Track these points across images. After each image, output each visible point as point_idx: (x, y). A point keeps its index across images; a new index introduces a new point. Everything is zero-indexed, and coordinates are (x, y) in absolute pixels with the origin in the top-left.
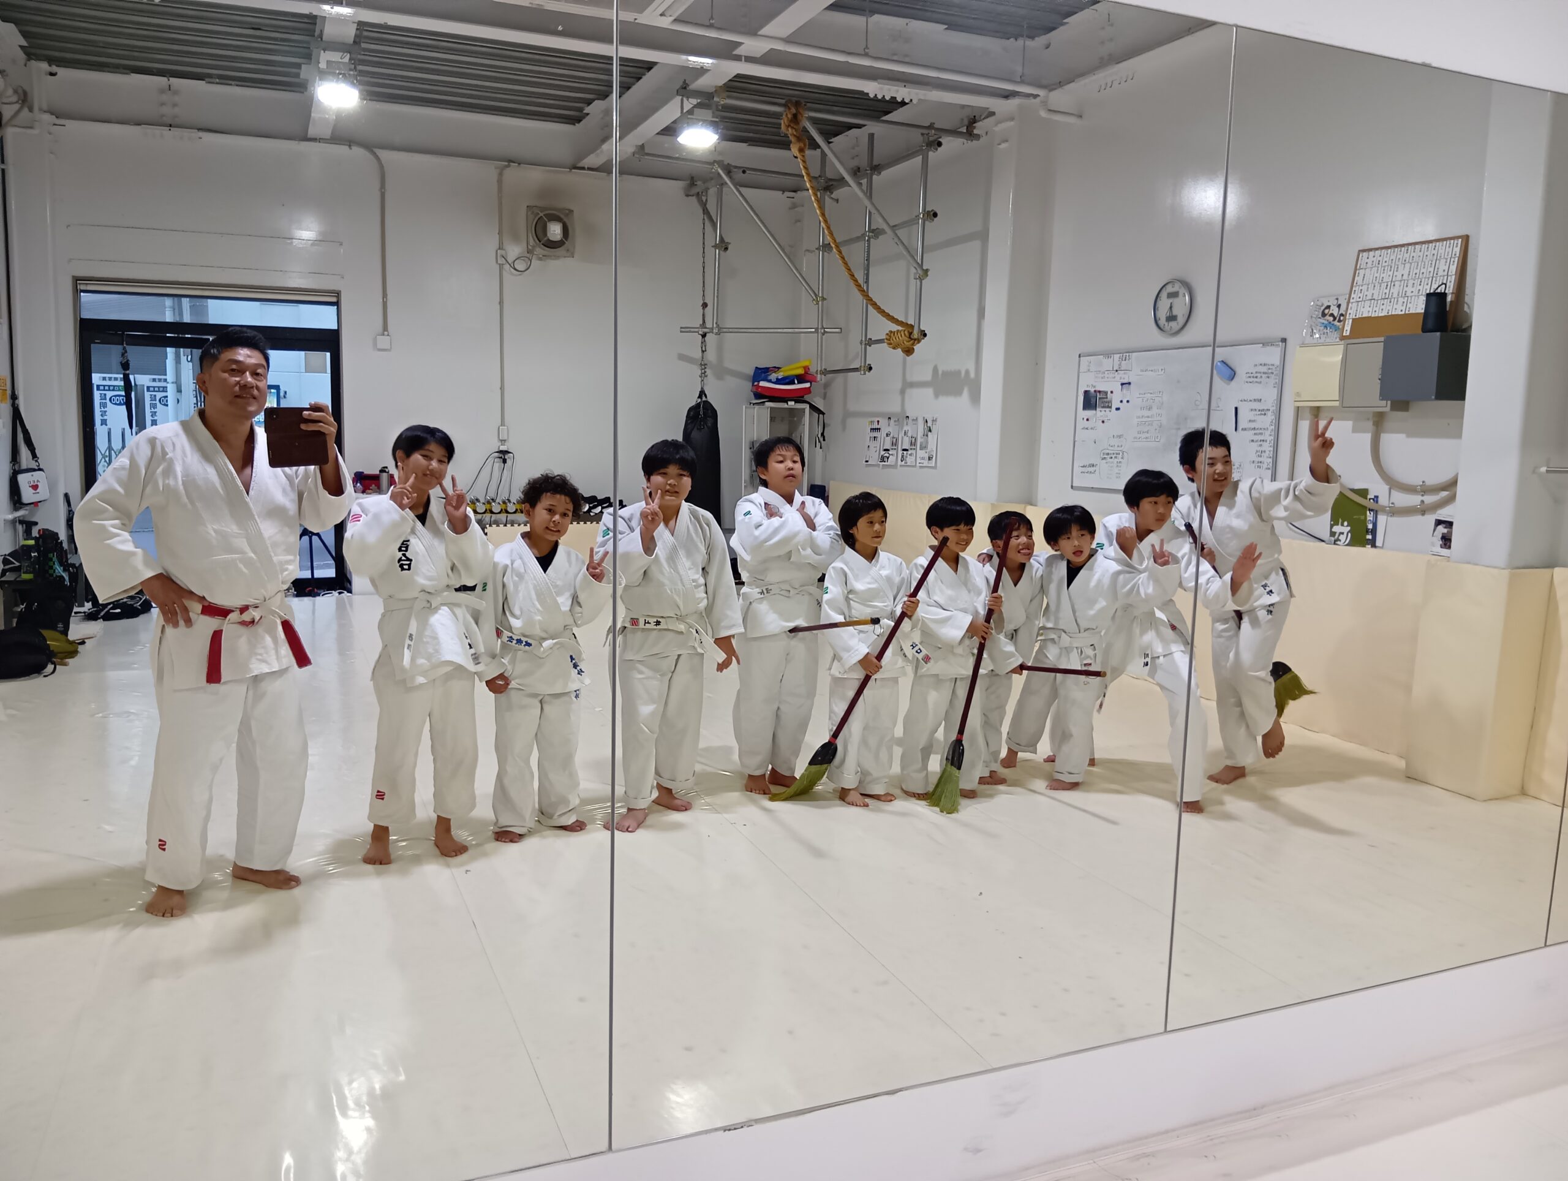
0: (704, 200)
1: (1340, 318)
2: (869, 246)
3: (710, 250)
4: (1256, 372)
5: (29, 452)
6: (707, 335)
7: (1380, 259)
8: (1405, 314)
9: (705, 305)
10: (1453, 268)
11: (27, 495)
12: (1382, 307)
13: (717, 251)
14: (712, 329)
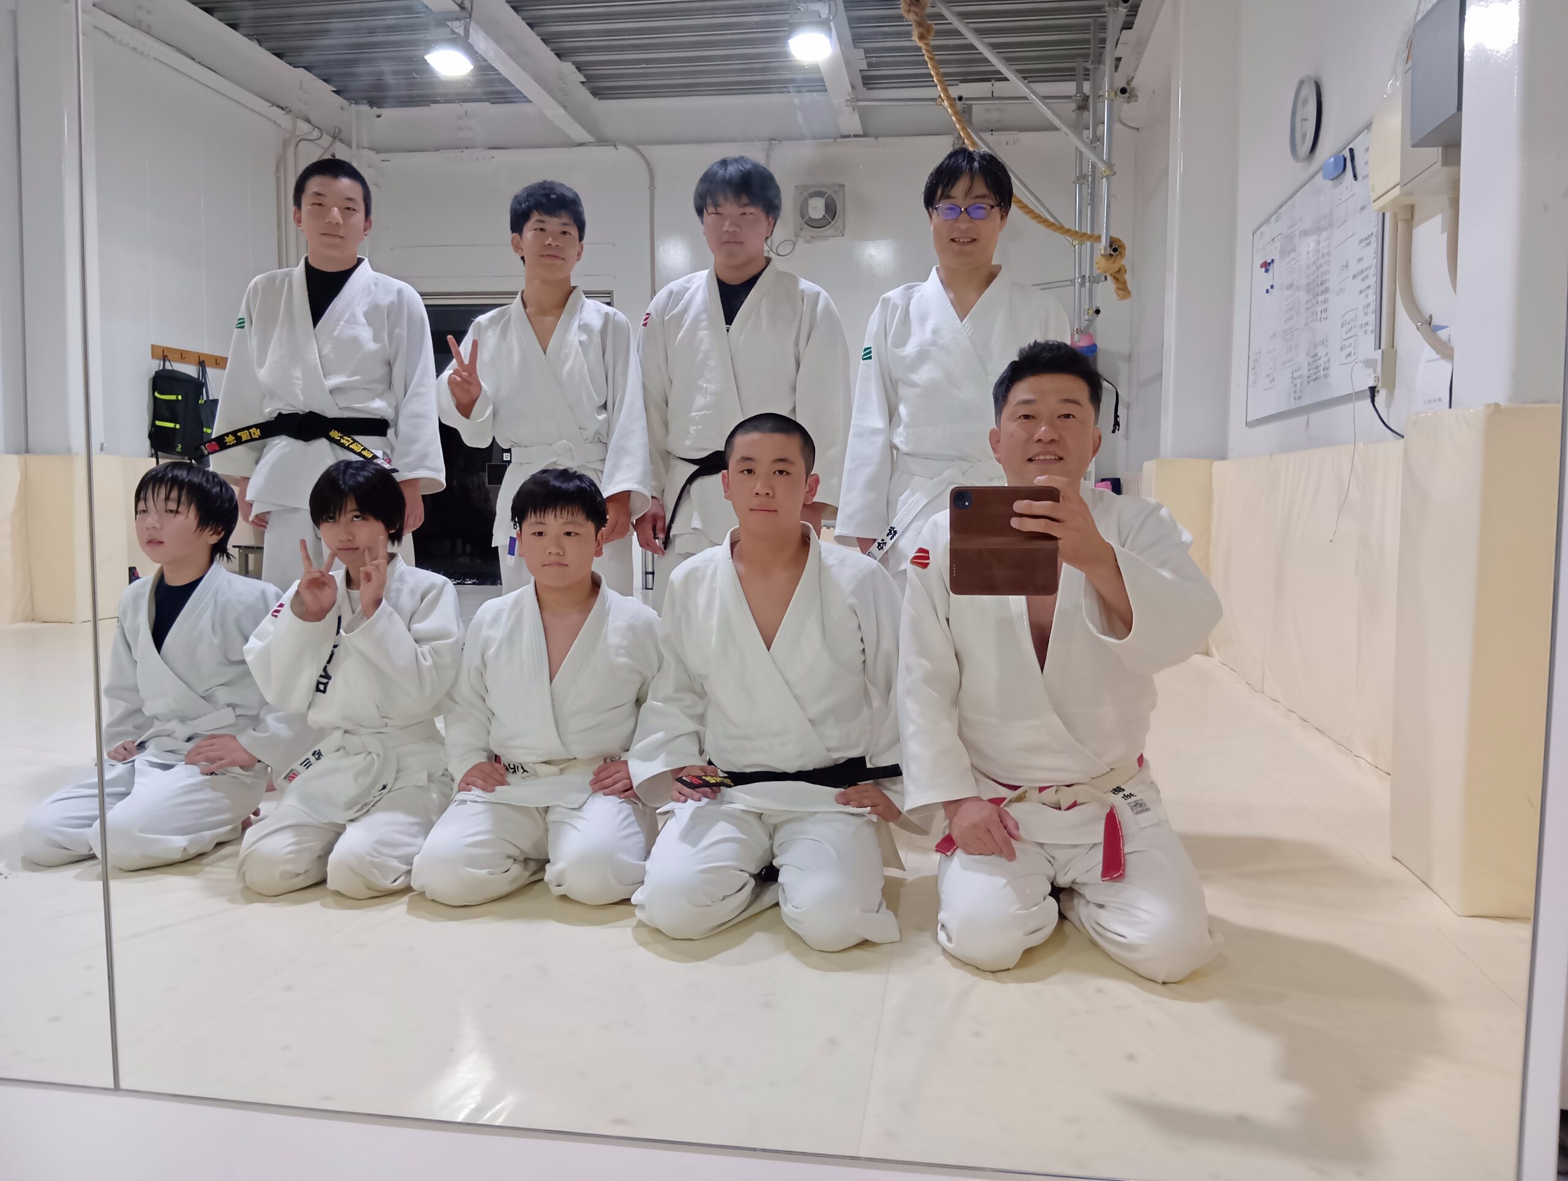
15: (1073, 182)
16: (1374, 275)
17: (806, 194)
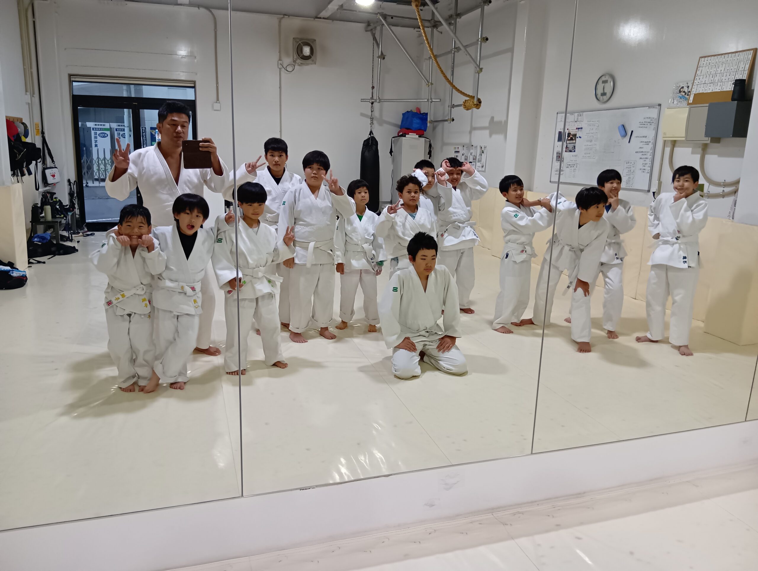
0: (374, 32)
1: (688, 94)
2: (454, 56)
3: (376, 59)
4: (645, 122)
5: (50, 159)
6: (374, 103)
7: (710, 61)
8: (721, 91)
9: (373, 87)
10: (747, 66)
12: (710, 87)
13: (379, 59)
14: (376, 100)
16: (650, 155)
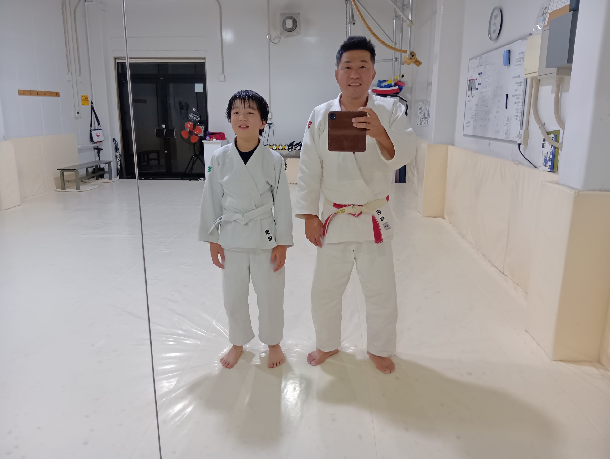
4: (519, 58)
5: (97, 123)
11: (95, 139)
13: (350, 25)
15: (393, 19)
16: (522, 98)
17: (284, 17)
